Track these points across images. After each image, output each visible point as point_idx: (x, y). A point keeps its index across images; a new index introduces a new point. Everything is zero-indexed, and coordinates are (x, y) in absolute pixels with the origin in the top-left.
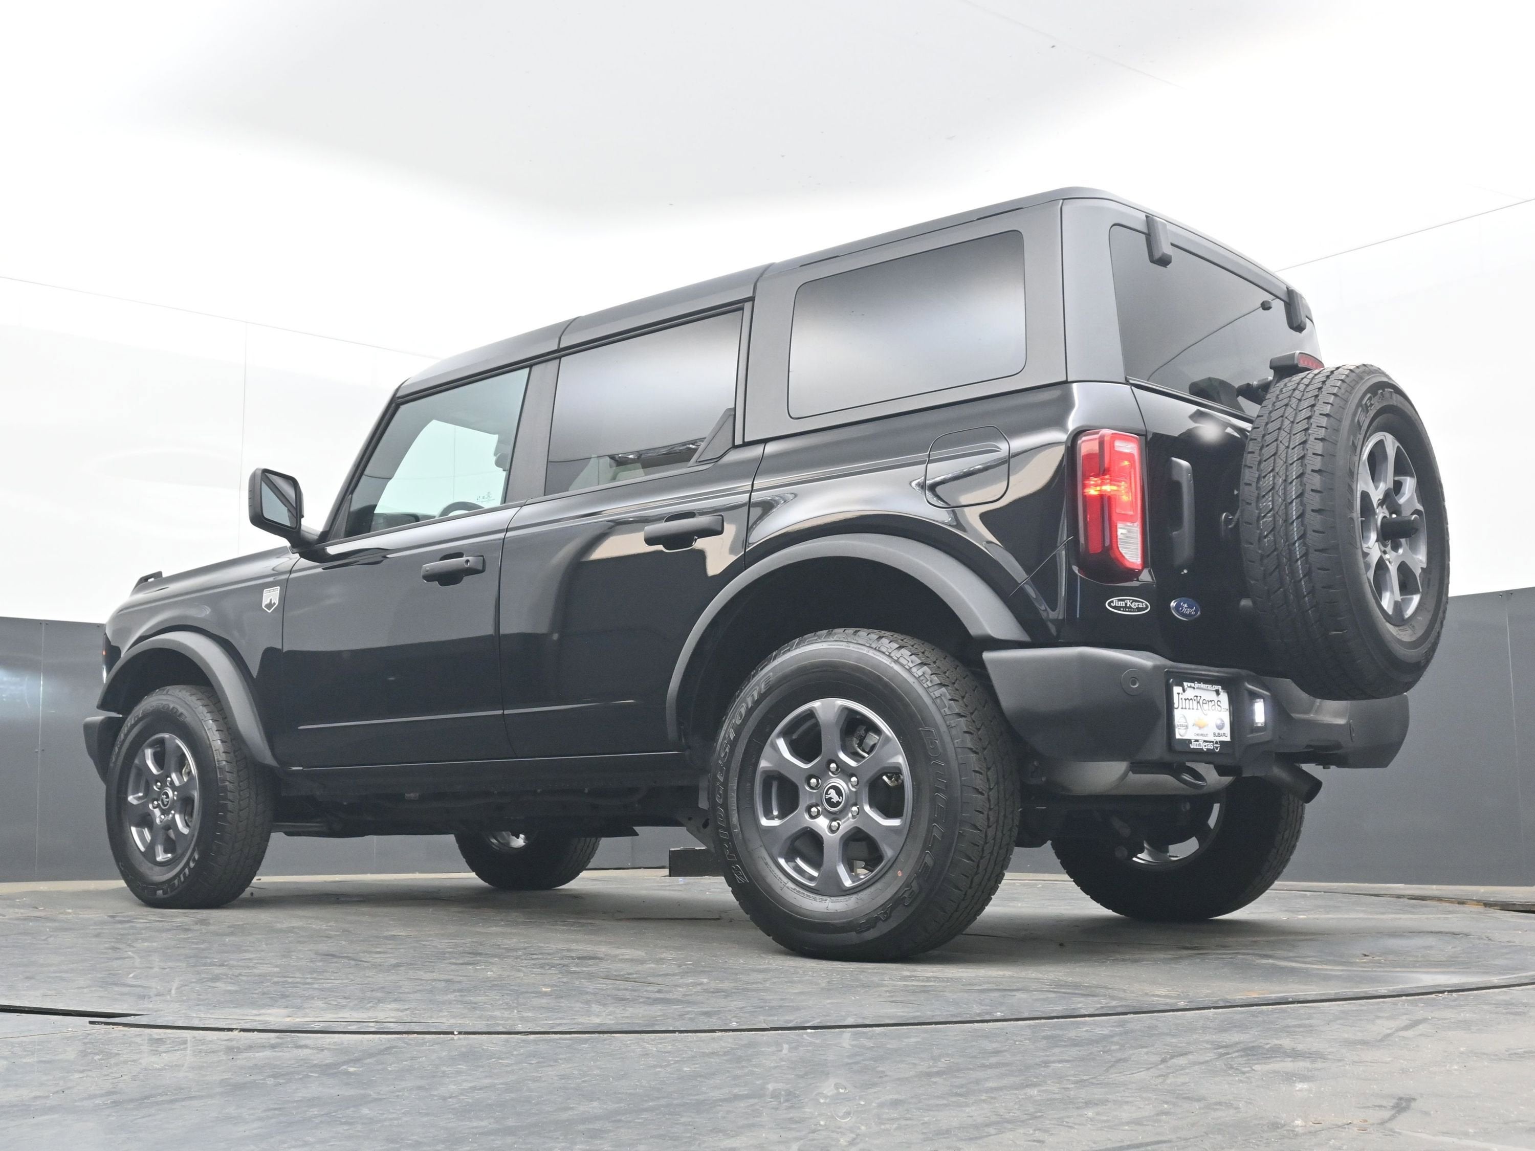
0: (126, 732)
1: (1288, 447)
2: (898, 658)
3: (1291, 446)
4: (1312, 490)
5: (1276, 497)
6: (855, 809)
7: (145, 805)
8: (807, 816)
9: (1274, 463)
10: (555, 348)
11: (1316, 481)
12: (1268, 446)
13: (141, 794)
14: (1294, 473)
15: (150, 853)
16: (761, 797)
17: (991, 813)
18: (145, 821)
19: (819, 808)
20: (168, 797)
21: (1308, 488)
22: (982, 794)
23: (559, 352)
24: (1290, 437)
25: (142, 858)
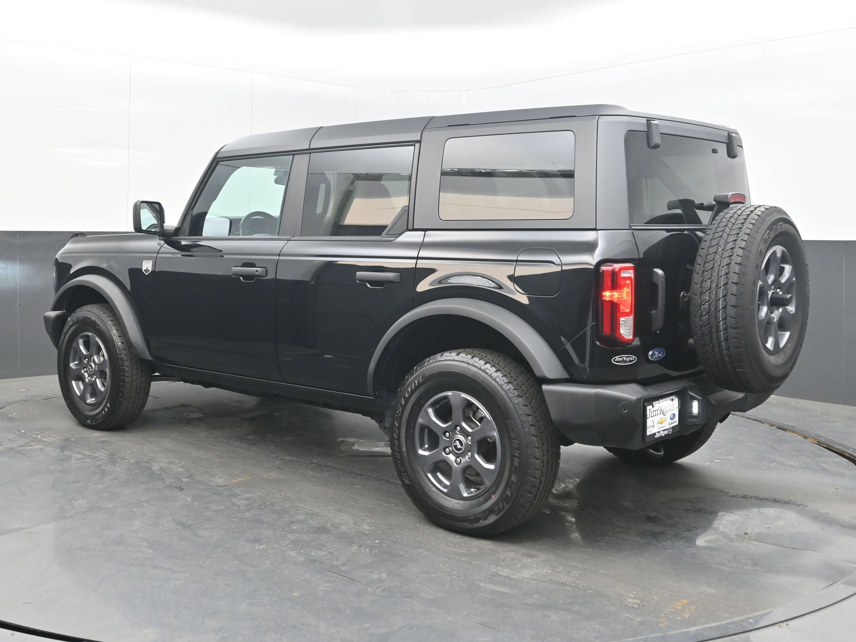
0: (67, 328)
1: (720, 265)
2: (496, 378)
3: (722, 265)
4: (732, 294)
5: (711, 295)
6: (470, 454)
7: (80, 370)
8: (444, 454)
9: (711, 273)
10: (308, 148)
11: (734, 289)
12: (708, 262)
13: (77, 362)
14: (722, 282)
15: (83, 397)
16: (419, 436)
17: (544, 468)
18: (80, 378)
19: (450, 448)
20: (92, 368)
21: (729, 293)
22: (539, 459)
23: (310, 150)
24: (721, 259)
25: (78, 399)
